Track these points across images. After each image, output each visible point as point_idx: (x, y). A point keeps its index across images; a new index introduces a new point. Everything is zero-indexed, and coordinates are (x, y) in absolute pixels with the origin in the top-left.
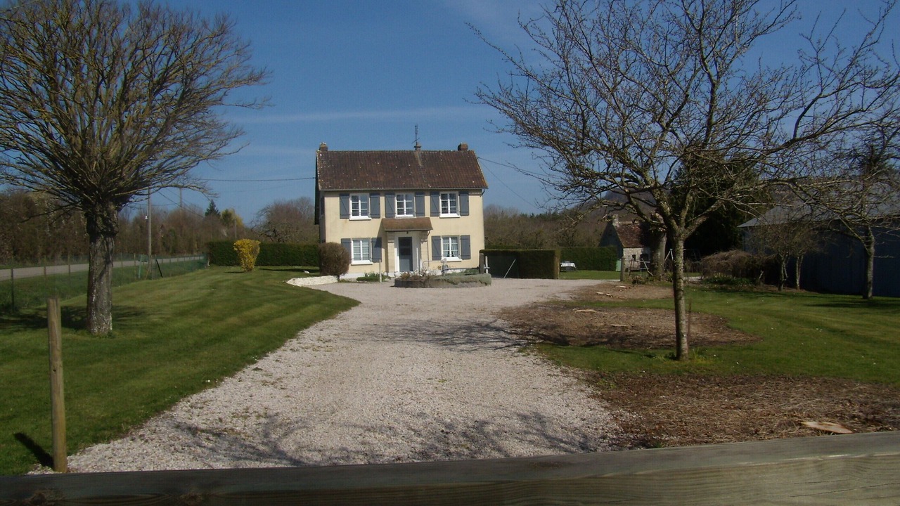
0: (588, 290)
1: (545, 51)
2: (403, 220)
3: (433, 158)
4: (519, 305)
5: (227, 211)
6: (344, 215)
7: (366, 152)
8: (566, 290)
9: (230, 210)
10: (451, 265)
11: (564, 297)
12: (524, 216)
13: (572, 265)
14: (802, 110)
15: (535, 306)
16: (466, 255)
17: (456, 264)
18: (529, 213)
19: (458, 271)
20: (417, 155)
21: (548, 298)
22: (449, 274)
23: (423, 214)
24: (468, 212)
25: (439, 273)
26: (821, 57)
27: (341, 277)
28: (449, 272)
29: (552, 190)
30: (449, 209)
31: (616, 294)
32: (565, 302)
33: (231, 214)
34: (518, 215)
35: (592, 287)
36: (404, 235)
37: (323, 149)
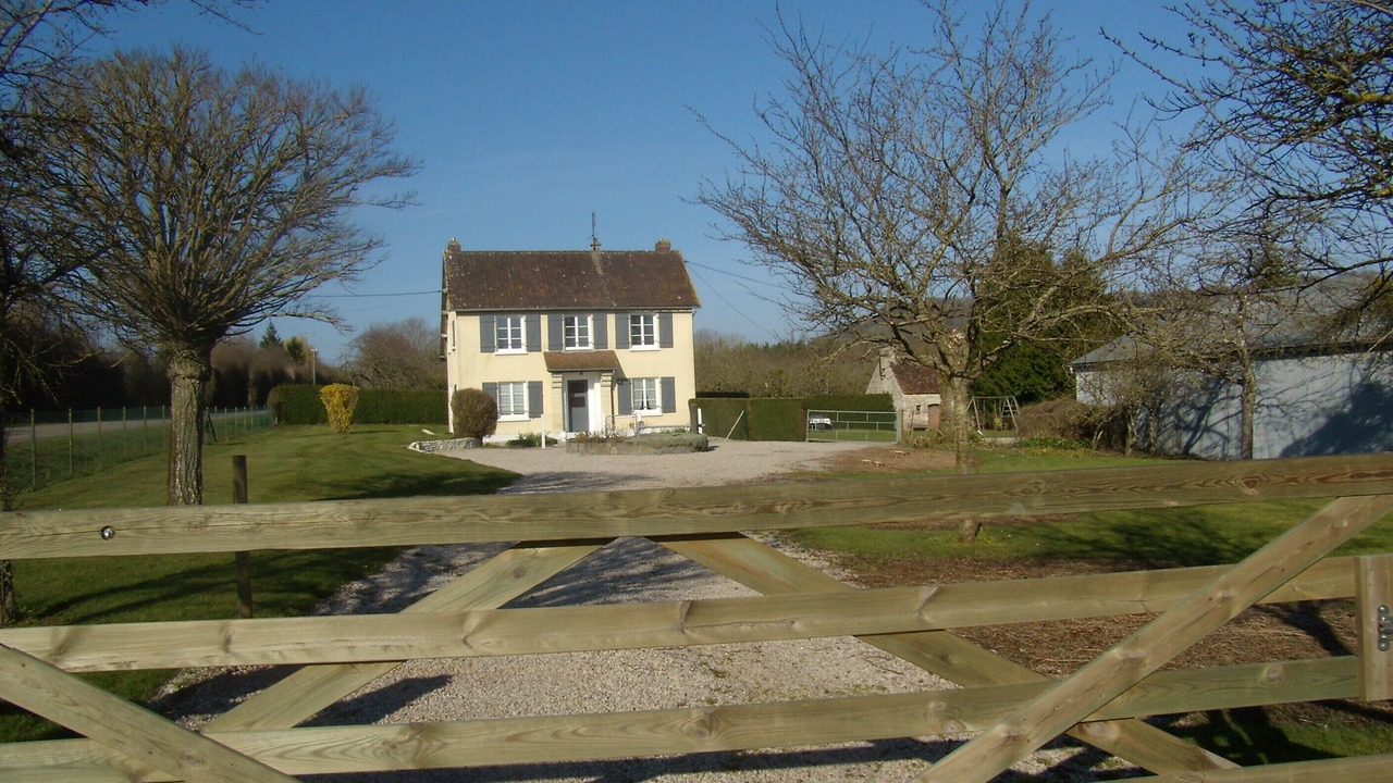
0: (850, 459)
1: (788, 145)
2: (575, 354)
3: (620, 263)
4: (749, 477)
5: (294, 340)
6: (487, 346)
7: (519, 252)
8: (817, 456)
9: (299, 339)
10: (647, 422)
11: (814, 466)
12: (753, 348)
13: (827, 421)
14: (1119, 217)
15: (772, 479)
16: (669, 406)
17: (654, 419)
18: (761, 343)
19: (658, 431)
20: (596, 258)
21: (791, 469)
22: (645, 435)
23: (606, 345)
24: (672, 343)
25: (631, 433)
26: (1141, 150)
27: (486, 440)
28: (648, 431)
29: (796, 317)
30: (643, 339)
31: (889, 462)
32: (816, 473)
33: (300, 345)
34: (744, 345)
35: (856, 452)
36: (576, 377)
37: (454, 248)
